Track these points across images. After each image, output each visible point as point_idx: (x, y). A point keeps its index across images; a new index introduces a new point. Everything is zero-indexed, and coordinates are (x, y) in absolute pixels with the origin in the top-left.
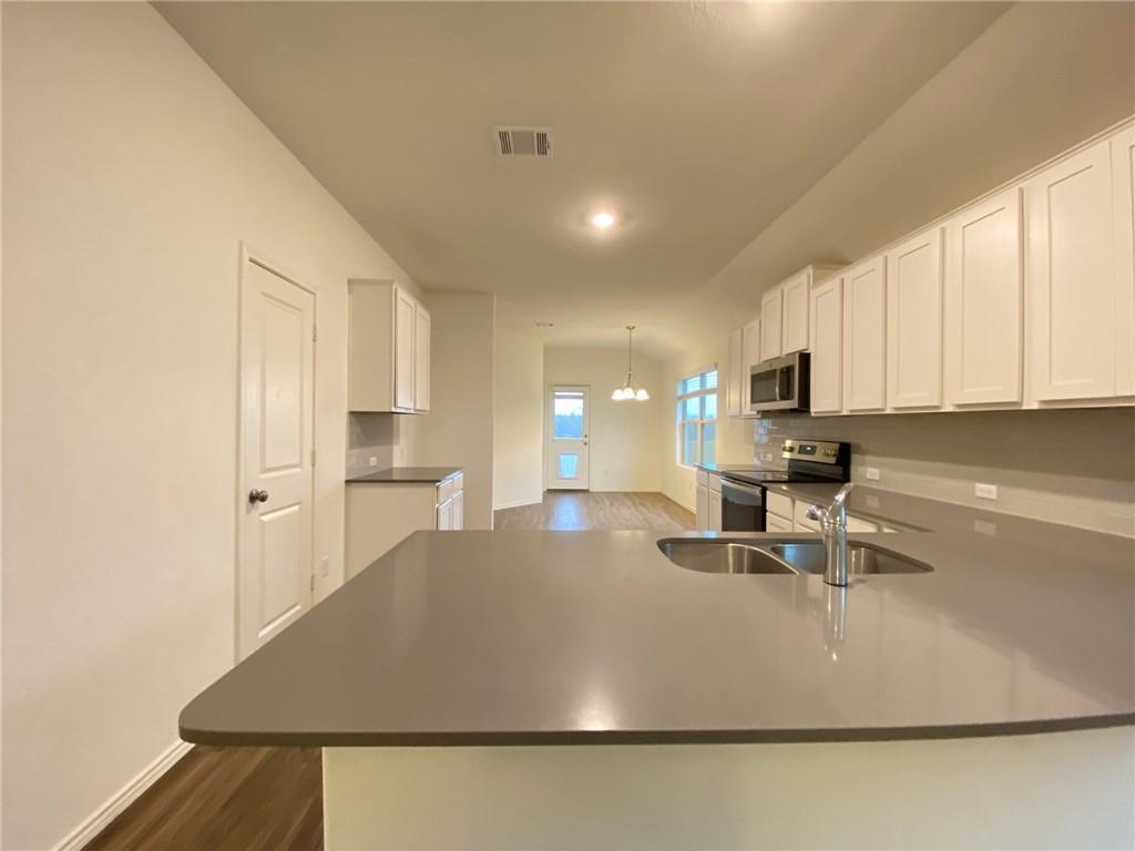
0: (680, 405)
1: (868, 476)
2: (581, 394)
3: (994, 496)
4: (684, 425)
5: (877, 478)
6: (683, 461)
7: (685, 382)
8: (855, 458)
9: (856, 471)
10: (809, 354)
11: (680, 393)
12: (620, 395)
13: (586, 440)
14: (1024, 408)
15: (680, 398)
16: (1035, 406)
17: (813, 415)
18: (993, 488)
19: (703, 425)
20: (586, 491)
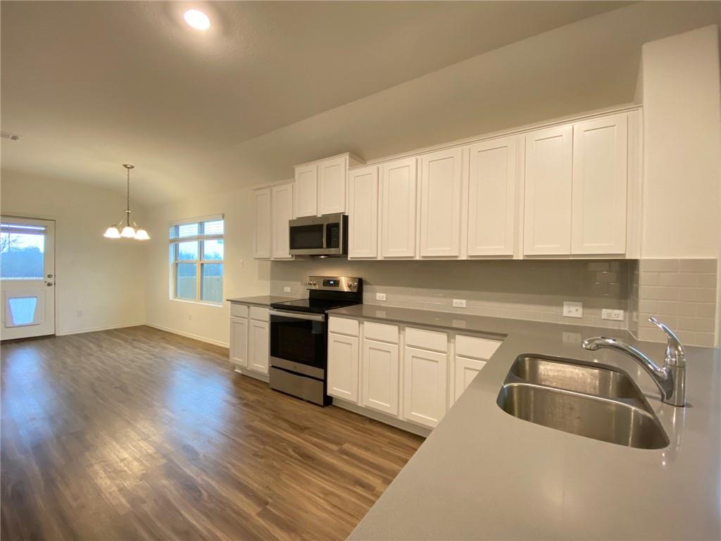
0: (171, 248)
1: (377, 298)
2: (43, 229)
3: (464, 306)
4: (177, 264)
5: (385, 299)
6: (176, 295)
7: (177, 227)
8: (365, 287)
9: (366, 296)
10: (347, 216)
11: (172, 237)
12: (112, 233)
13: (50, 280)
14: (514, 259)
15: (172, 241)
16: (521, 258)
17: (349, 259)
18: (464, 301)
19: (202, 265)
20: (53, 336)
